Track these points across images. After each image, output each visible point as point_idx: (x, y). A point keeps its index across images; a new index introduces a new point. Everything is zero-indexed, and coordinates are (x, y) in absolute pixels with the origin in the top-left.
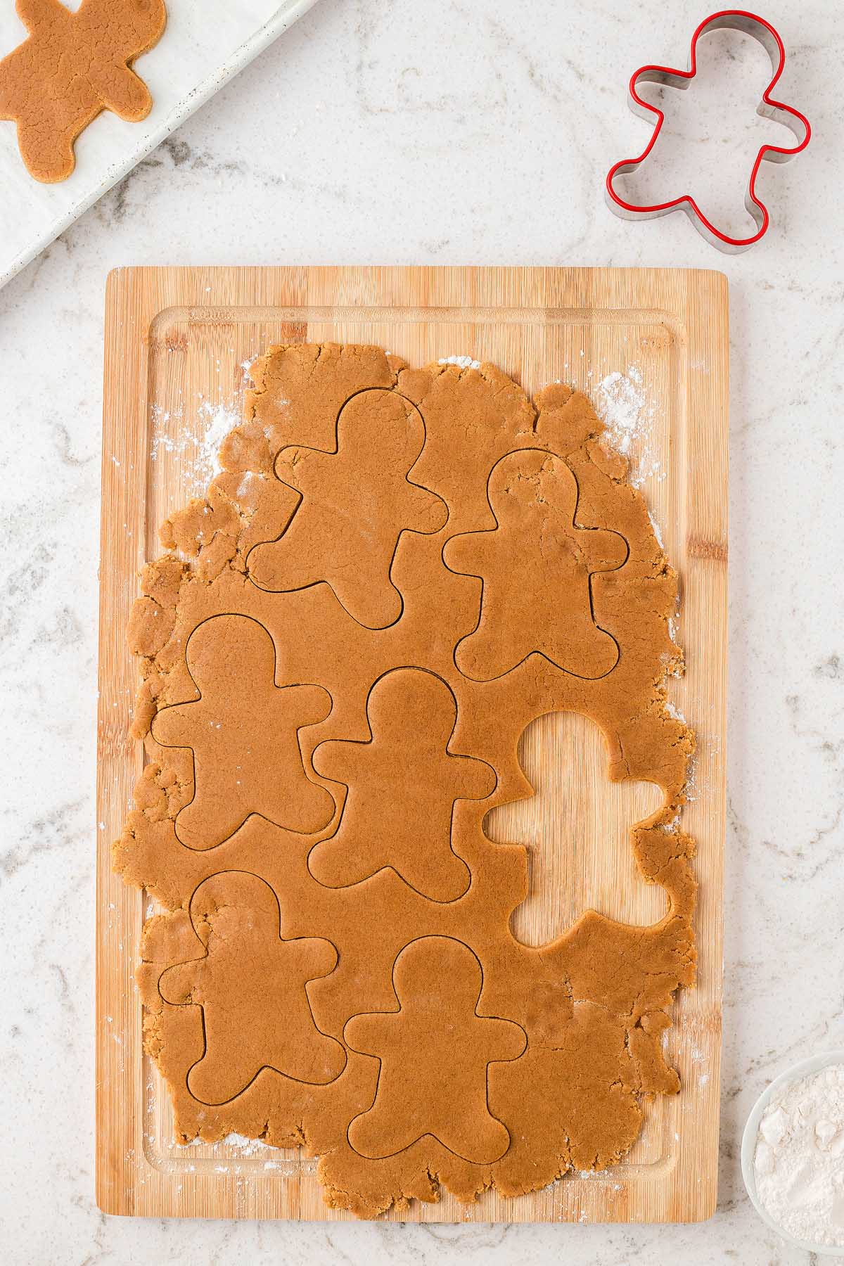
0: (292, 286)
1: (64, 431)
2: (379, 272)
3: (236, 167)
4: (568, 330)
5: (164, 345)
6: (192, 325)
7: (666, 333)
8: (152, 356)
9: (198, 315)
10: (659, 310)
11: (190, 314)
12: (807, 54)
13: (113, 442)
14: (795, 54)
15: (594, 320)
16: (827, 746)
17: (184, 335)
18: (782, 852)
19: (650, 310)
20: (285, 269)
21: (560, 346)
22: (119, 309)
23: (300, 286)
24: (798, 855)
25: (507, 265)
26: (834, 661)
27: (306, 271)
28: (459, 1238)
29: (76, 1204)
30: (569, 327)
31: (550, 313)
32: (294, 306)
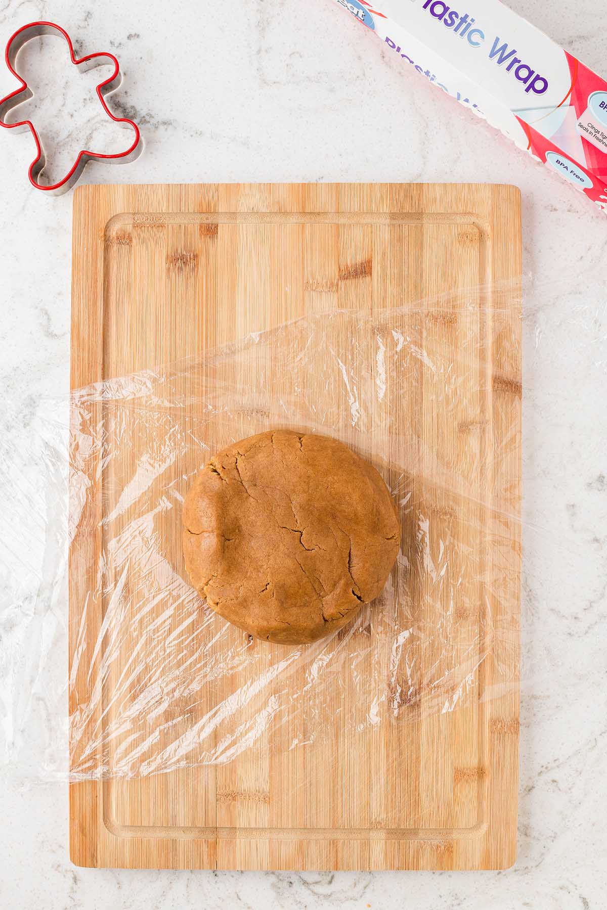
0: (207, 198)
1: (46, 314)
2: (270, 188)
3: (171, 124)
4: (405, 229)
5: (115, 241)
6: (135, 226)
7: (476, 230)
8: (107, 249)
9: (139, 219)
10: (470, 214)
11: (134, 219)
12: (581, 42)
13: (79, 311)
14: (572, 42)
15: (425, 221)
16: (596, 540)
17: (129, 234)
18: (563, 616)
19: (466, 213)
20: (202, 186)
21: (400, 240)
22: (82, 215)
23: (213, 198)
24: (575, 618)
25: (362, 182)
26: (601, 479)
27: (217, 187)
28: (331, 894)
29: (56, 870)
30: (407, 227)
31: (393, 216)
32: (208, 212)
